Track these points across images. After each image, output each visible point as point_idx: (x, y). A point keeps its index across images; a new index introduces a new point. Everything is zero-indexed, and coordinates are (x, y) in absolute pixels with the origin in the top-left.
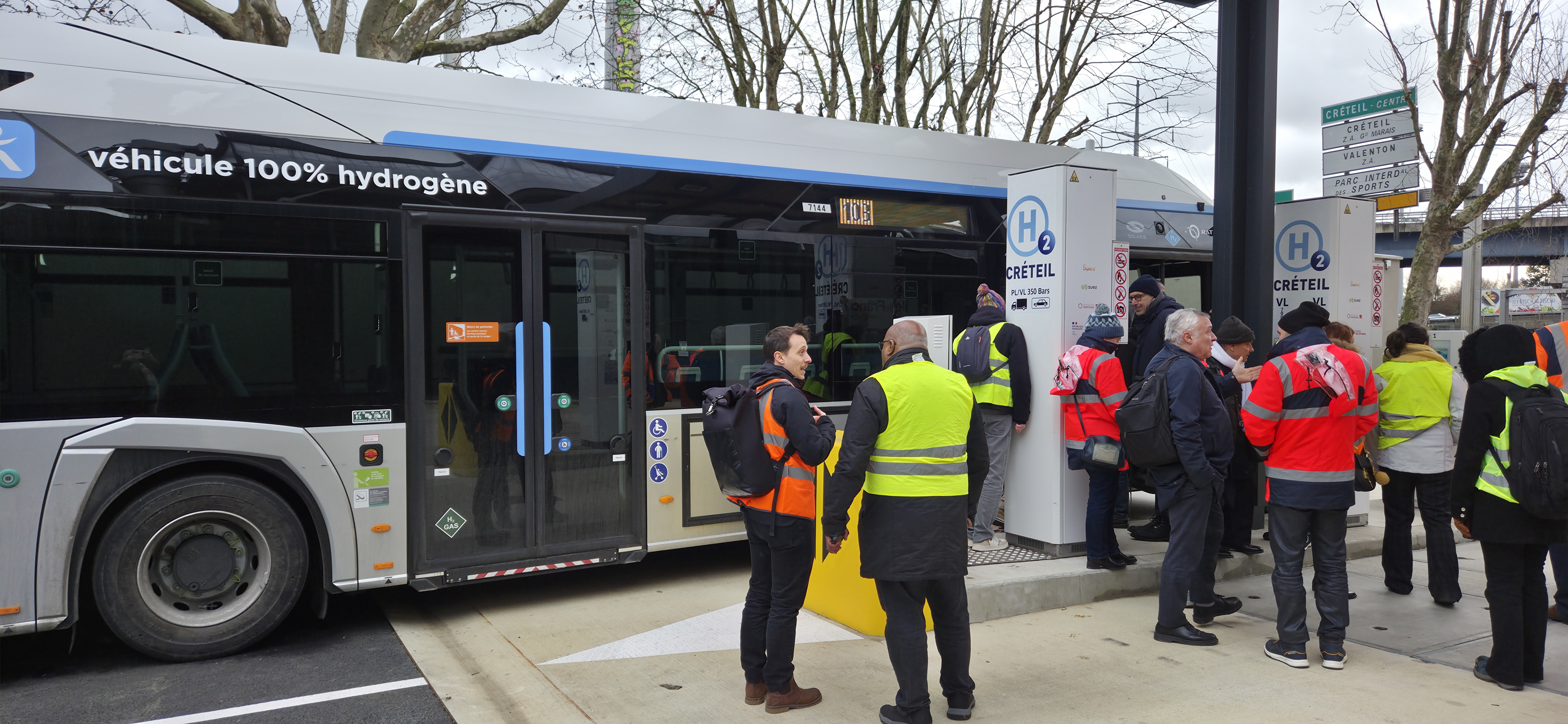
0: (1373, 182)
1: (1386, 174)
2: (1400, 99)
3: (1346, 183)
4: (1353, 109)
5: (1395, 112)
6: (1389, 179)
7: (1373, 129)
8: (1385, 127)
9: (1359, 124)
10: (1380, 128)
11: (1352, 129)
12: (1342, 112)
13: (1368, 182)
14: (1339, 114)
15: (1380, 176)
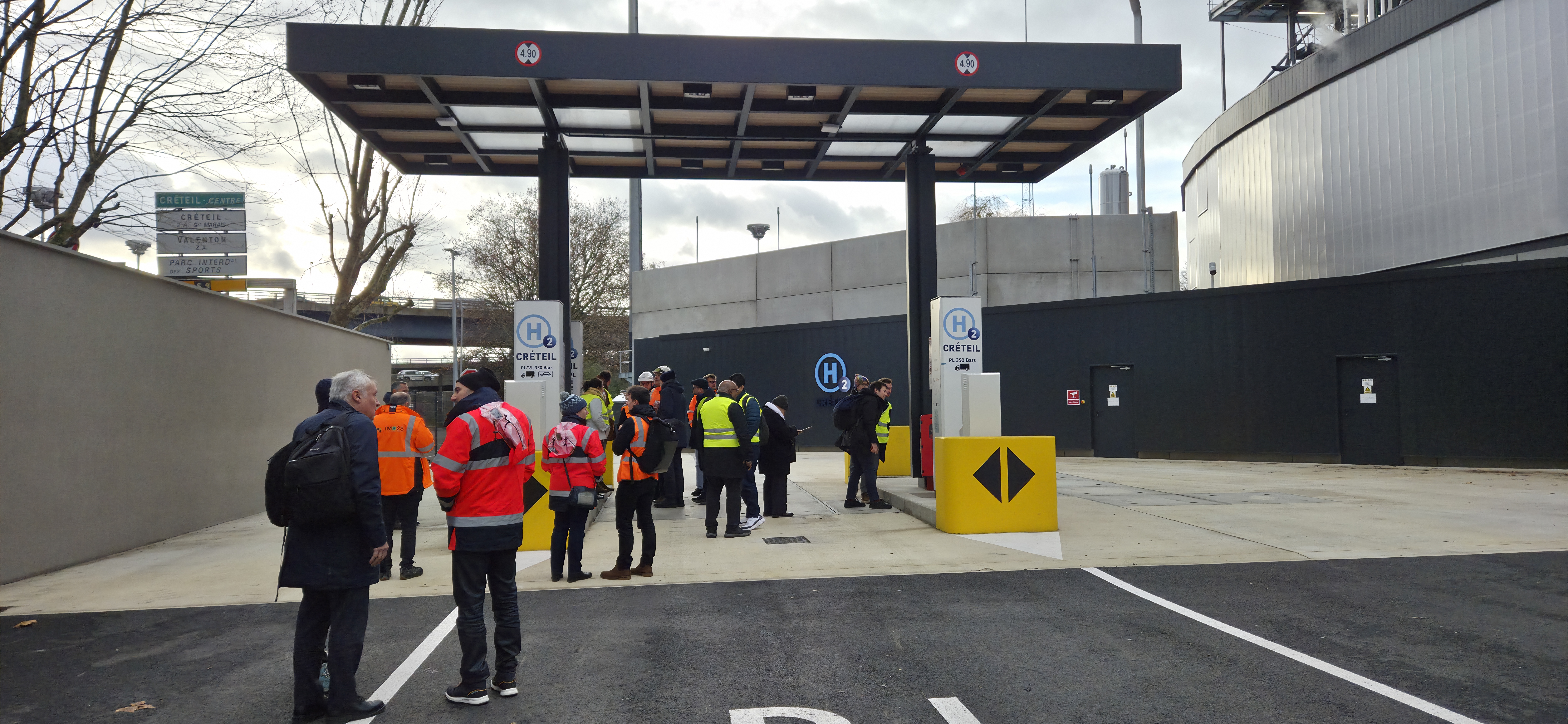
0: (207, 266)
1: (218, 261)
2: (230, 200)
3: (180, 263)
4: (186, 200)
5: (226, 210)
6: (221, 266)
7: (205, 221)
8: (217, 222)
9: (193, 214)
10: (212, 221)
11: (186, 217)
12: (176, 200)
13: (202, 266)
14: (173, 201)
15: (213, 262)
